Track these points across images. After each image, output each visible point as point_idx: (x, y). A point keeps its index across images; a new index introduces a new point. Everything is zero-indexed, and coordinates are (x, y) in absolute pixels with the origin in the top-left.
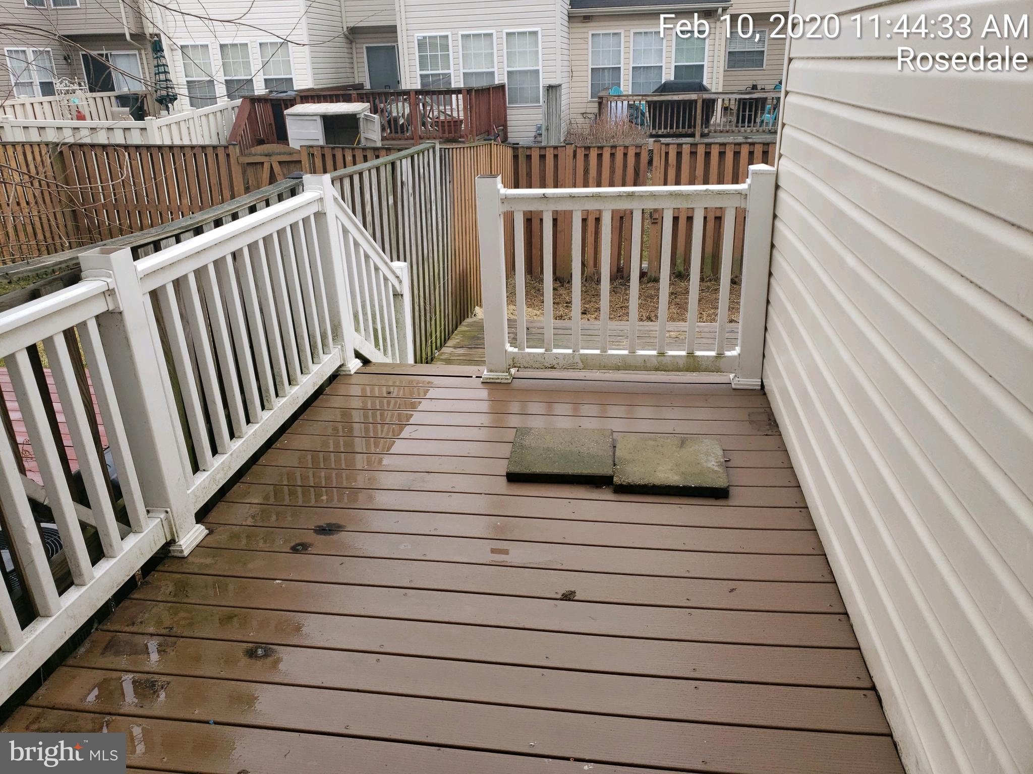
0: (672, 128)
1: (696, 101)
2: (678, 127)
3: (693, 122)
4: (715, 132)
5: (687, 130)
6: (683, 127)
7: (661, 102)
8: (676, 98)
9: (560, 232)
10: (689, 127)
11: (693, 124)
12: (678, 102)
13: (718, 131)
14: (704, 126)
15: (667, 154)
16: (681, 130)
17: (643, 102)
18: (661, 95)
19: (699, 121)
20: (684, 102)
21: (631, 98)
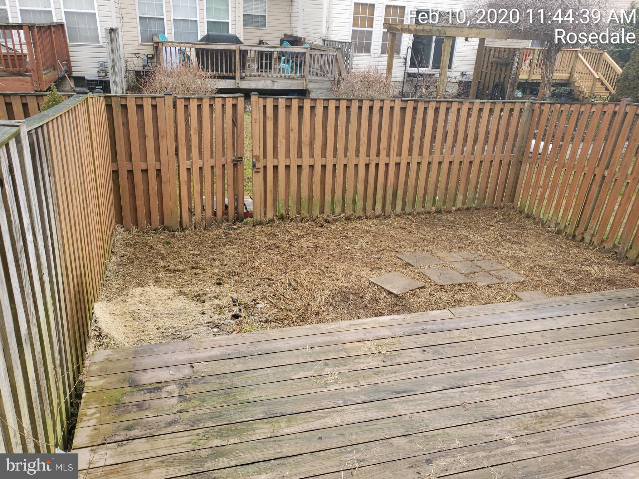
0: (217, 71)
1: (235, 51)
2: (222, 71)
3: (233, 67)
4: (250, 76)
5: (229, 74)
6: (226, 71)
7: (207, 50)
8: (219, 47)
9: (165, 183)
10: (231, 71)
11: (233, 69)
12: (221, 51)
13: (253, 75)
14: (242, 71)
15: (265, 106)
16: (224, 73)
17: (193, 50)
18: (207, 44)
19: (238, 67)
20: (226, 51)
21: (183, 45)
